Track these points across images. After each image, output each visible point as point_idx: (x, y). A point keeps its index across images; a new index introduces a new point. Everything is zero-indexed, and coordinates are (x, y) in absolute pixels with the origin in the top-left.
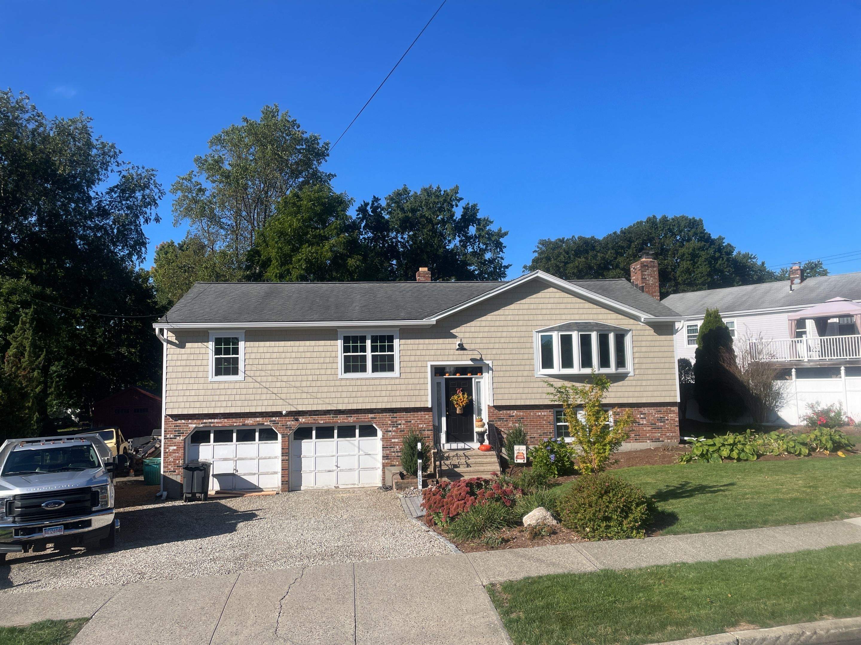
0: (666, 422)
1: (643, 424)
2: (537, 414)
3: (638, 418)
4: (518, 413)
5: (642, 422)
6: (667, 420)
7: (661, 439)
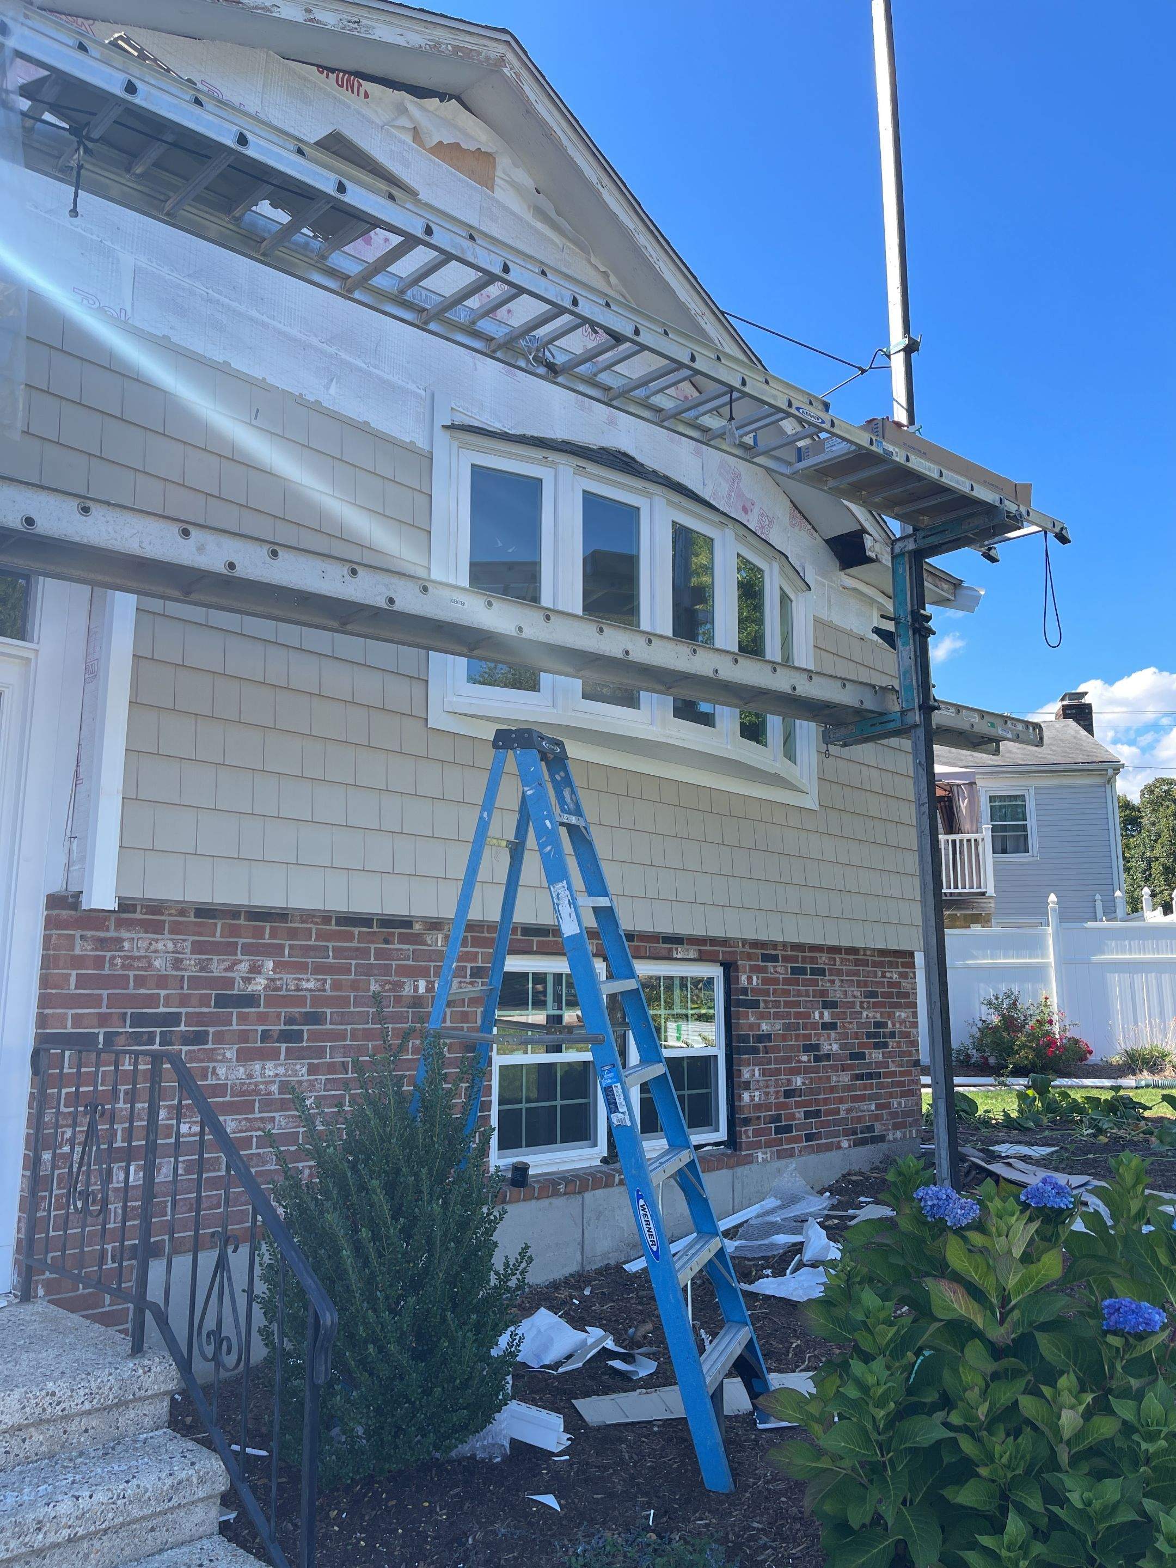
0: (892, 1043)
1: (828, 1057)
2: (407, 991)
3: (814, 1026)
4: (289, 979)
5: (826, 1048)
6: (892, 1035)
7: (878, 1129)
